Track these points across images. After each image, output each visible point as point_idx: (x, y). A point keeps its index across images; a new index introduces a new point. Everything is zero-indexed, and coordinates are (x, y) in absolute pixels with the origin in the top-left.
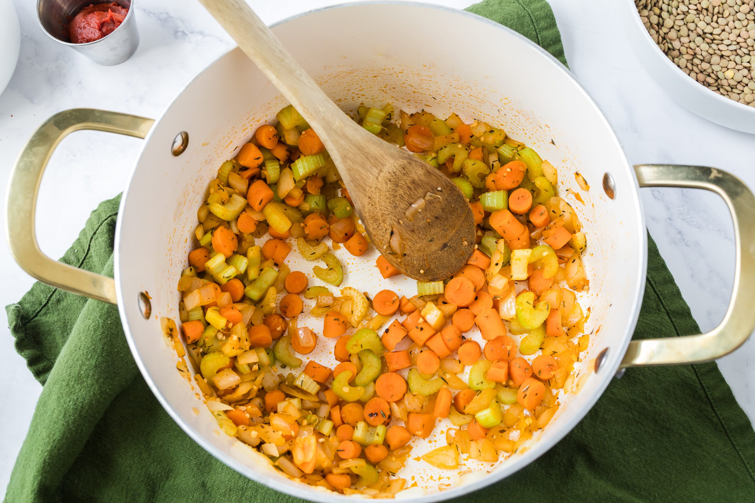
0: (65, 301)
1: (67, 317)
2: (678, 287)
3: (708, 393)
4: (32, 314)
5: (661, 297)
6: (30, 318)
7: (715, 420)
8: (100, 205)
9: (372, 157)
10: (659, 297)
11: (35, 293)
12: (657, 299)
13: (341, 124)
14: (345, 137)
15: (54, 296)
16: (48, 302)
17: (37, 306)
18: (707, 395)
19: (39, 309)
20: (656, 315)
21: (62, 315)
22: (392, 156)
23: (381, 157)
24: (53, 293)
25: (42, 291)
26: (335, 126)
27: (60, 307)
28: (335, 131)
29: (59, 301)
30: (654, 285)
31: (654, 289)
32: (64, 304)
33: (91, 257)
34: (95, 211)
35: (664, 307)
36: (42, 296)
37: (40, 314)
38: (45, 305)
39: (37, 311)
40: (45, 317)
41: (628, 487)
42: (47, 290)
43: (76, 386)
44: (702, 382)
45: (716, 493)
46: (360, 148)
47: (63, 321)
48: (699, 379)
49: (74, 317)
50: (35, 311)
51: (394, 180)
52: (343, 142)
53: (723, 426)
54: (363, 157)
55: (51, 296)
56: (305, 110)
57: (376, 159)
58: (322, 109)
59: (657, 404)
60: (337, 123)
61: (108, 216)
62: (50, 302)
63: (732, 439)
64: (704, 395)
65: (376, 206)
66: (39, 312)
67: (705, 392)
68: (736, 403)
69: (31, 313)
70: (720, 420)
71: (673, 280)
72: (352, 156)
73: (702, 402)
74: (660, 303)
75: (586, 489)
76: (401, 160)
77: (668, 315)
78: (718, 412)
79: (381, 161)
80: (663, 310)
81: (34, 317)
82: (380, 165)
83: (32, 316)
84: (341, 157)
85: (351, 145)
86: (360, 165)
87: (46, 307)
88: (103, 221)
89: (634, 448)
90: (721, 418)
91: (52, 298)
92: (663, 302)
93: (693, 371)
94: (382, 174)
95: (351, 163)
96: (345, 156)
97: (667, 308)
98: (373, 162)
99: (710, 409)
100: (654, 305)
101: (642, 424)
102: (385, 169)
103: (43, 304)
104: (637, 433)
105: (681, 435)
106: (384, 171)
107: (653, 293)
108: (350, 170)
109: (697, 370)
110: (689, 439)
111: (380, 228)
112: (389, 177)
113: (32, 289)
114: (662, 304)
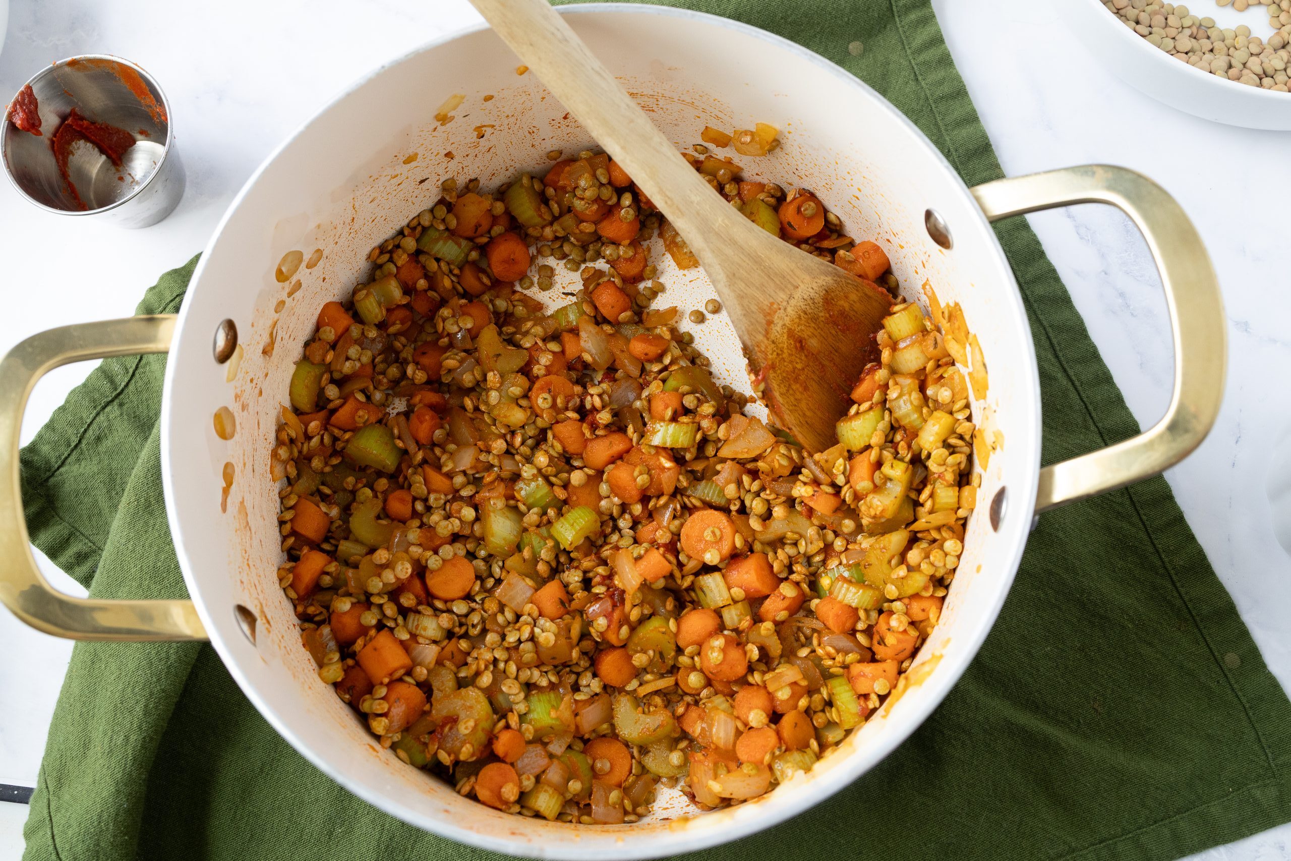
0: (110, 439)
1: (114, 465)
2: (1118, 389)
3: (1166, 560)
4: (56, 462)
5: (1090, 408)
6: (53, 469)
7: (1178, 602)
8: (162, 278)
9: (776, 274)
10: (1086, 408)
11: (57, 426)
12: (1084, 411)
13: (726, 221)
14: (733, 242)
15: (90, 432)
16: (80, 441)
17: (62, 448)
18: (1163, 562)
19: (66, 454)
20: (1082, 437)
21: (106, 462)
22: (808, 271)
23: (791, 273)
24: (89, 426)
25: (70, 424)
26: (717, 225)
27: (102, 448)
28: (717, 234)
29: (99, 439)
30: (1080, 388)
31: (1079, 394)
32: (107, 443)
33: (148, 363)
34: (154, 288)
35: (1094, 423)
36: (70, 432)
37: (69, 460)
38: (76, 446)
39: (63, 457)
40: (77, 466)
41: (1037, 707)
42: (78, 422)
43: (153, 586)
44: (1156, 542)
45: (1176, 717)
46: (757, 260)
47: (108, 472)
48: (1150, 538)
49: (126, 466)
50: (60, 456)
51: (810, 311)
52: (729, 251)
53: (1190, 612)
54: (763, 275)
55: (85, 431)
56: (669, 202)
57: (784, 277)
58: (695, 199)
59: (1083, 576)
60: (720, 220)
61: (175, 294)
62: (84, 442)
63: (1204, 631)
64: (1159, 563)
65: (784, 356)
66: (66, 458)
67: (1161, 558)
68: (1212, 573)
69: (53, 460)
70: (1185, 603)
71: (1111, 378)
72: (745, 274)
73: (1157, 573)
74: (1088, 418)
75: (971, 715)
76: (823, 277)
77: (1102, 436)
78: (1183, 590)
79: (792, 280)
80: (1093, 428)
81: (58, 468)
82: (789, 286)
83: (56, 466)
84: (728, 276)
85: (742, 256)
86: (757, 288)
87: (78, 450)
88: (168, 304)
89: (1047, 647)
90: (1186, 598)
91: (87, 435)
92: (1094, 414)
93: (1141, 525)
94: (793, 302)
95: (743, 285)
96: (734, 274)
97: (1100, 425)
98: (778, 282)
99: (1170, 586)
100: (1080, 421)
101: (1060, 610)
102: (798, 294)
103: (73, 445)
104: (1052, 623)
105: (1123, 627)
106: (796, 297)
107: (1079, 401)
108: (742, 297)
109: (1147, 523)
110: (1136, 634)
111: (791, 392)
112: (803, 307)
113: (52, 421)
114: (1092, 418)
